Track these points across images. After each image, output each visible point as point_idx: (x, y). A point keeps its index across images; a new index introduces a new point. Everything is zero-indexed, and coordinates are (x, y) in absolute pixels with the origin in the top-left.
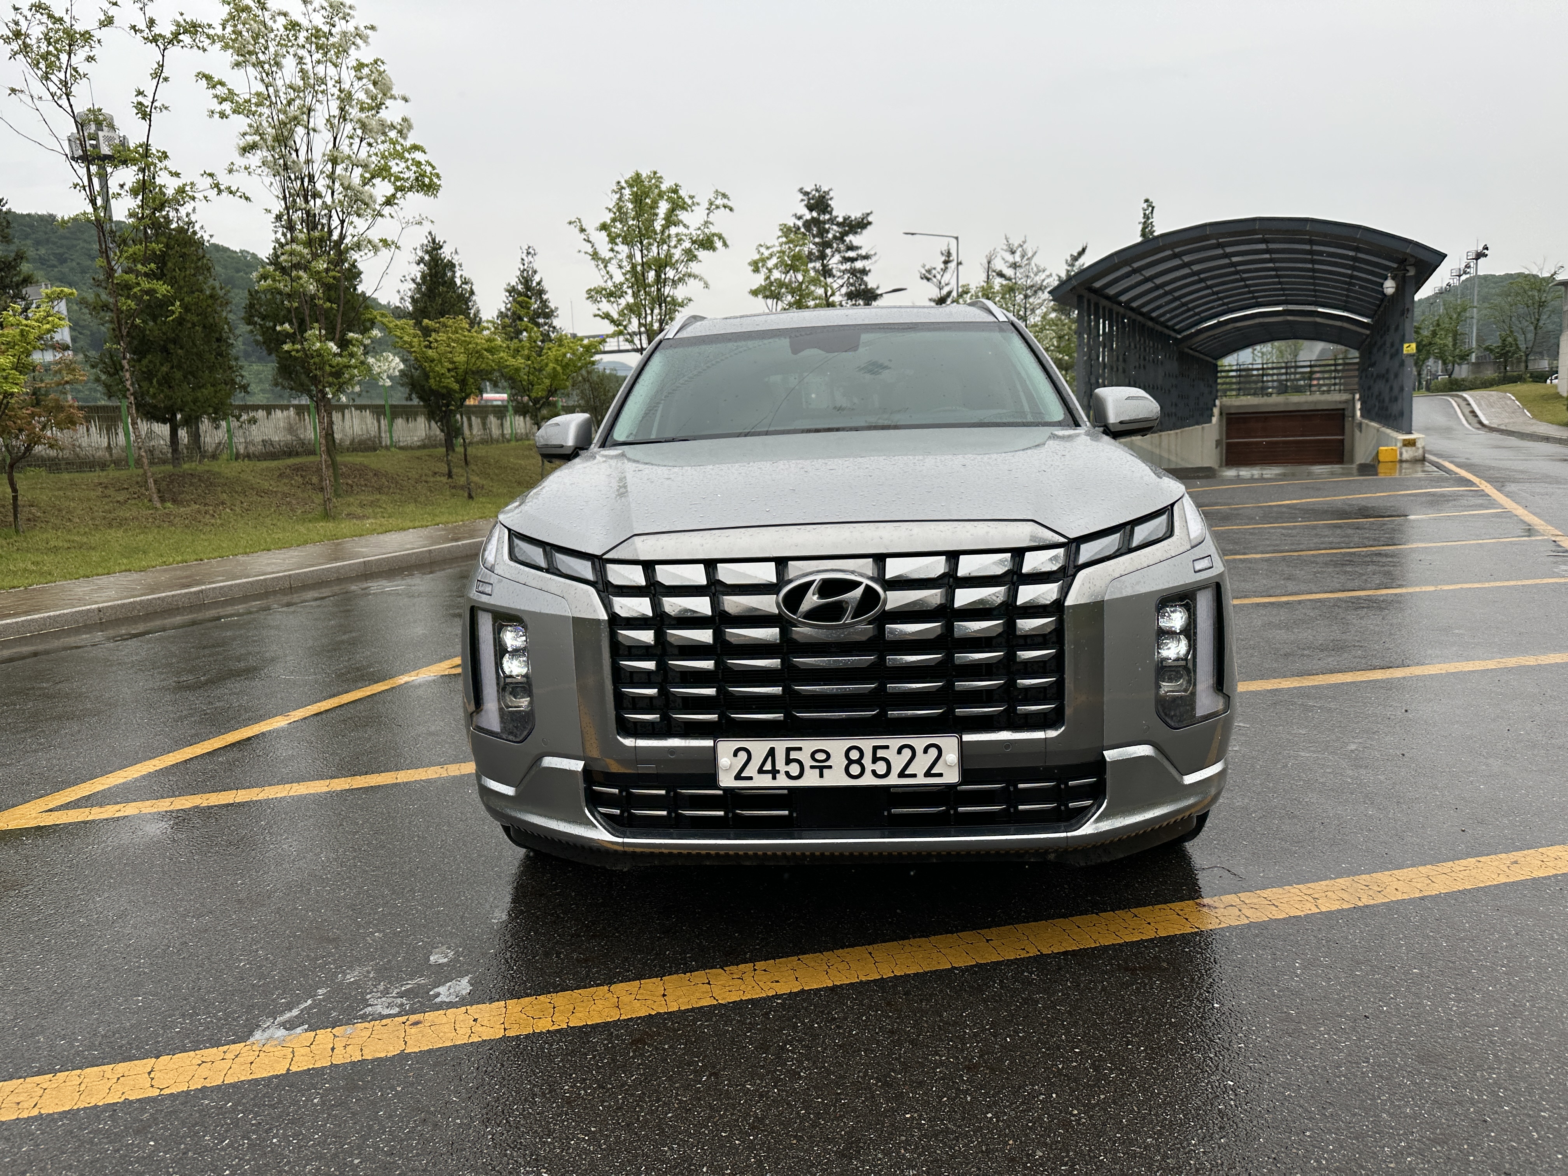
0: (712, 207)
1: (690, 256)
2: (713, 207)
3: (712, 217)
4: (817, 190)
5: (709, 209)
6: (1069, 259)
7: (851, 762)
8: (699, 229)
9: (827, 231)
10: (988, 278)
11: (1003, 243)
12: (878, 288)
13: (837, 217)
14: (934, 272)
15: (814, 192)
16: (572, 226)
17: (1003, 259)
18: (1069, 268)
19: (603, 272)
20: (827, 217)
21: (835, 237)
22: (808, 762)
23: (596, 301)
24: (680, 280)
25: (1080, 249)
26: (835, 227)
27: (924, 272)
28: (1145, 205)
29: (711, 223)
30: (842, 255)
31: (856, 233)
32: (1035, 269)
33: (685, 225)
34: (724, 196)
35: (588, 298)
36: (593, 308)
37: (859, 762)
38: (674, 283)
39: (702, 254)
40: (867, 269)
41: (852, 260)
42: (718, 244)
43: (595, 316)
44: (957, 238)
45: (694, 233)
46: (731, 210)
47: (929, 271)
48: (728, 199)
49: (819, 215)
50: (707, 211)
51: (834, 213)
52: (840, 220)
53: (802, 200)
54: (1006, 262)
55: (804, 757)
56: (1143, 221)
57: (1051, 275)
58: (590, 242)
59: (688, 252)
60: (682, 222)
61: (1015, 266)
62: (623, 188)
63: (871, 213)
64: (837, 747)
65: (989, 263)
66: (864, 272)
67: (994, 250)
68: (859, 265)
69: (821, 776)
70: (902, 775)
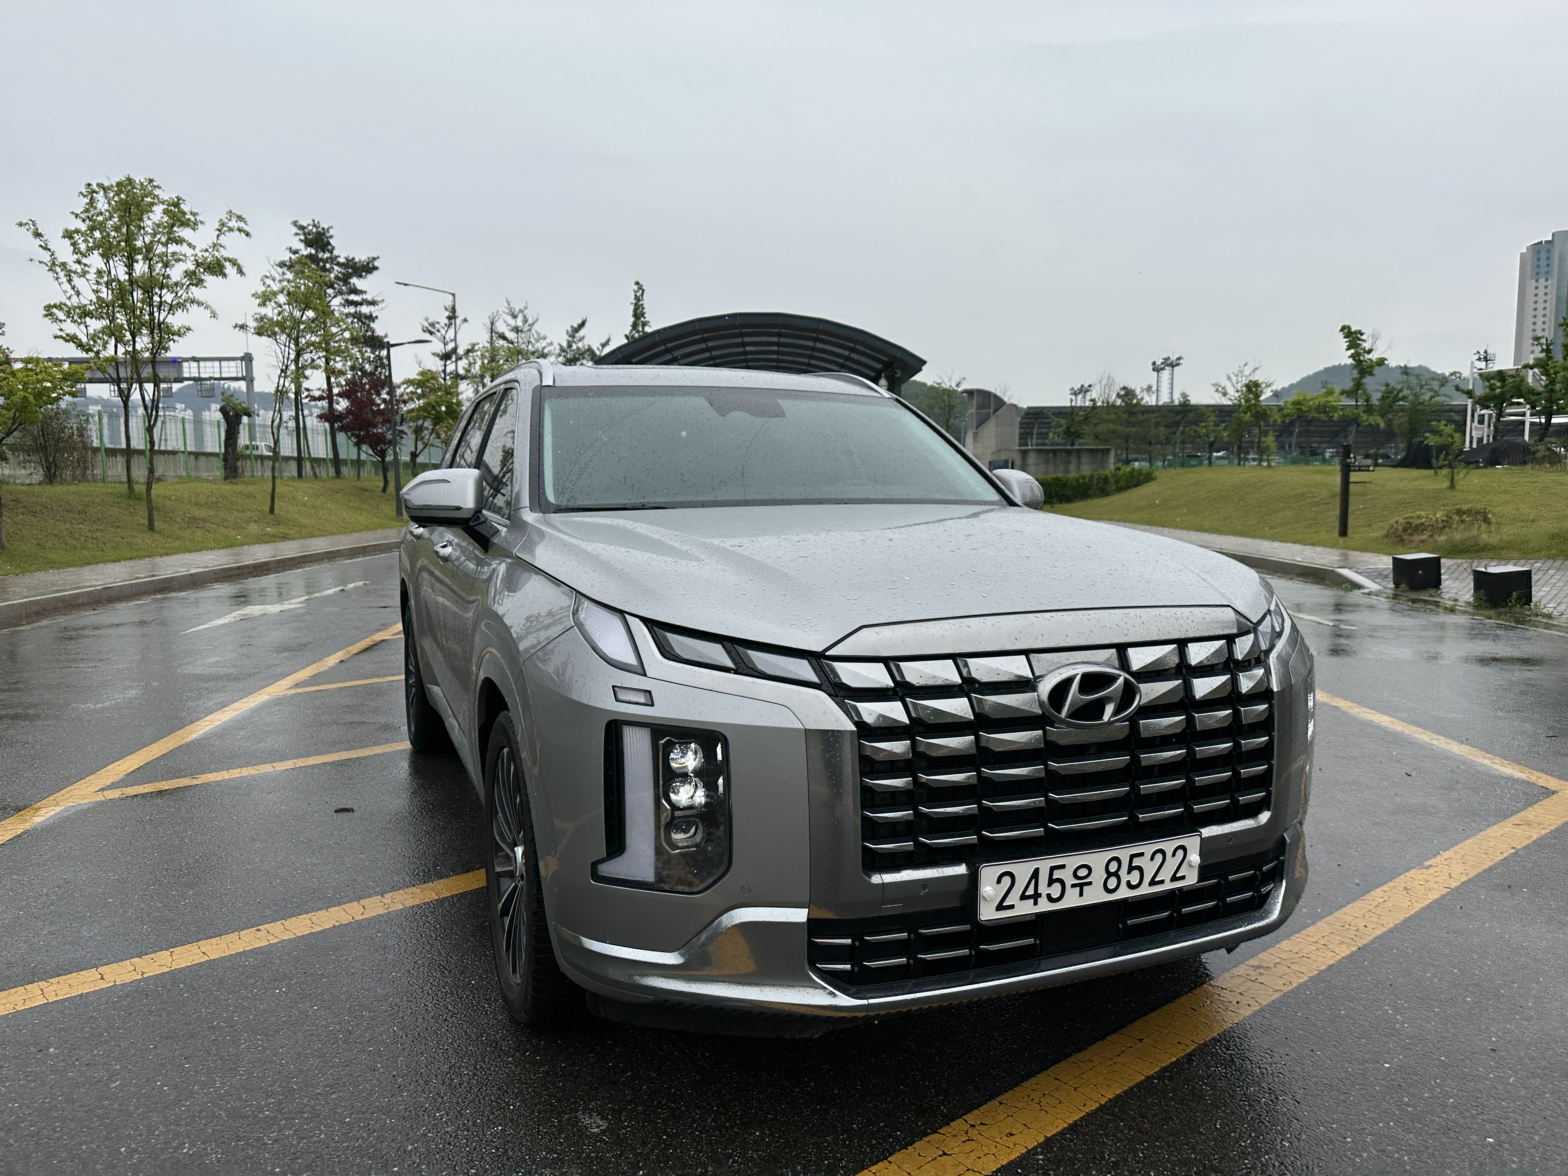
0: (222, 229)
1: (193, 278)
2: (225, 228)
3: (223, 240)
4: (314, 226)
5: (219, 230)
6: (570, 330)
7: (1109, 874)
8: (207, 250)
9: (330, 271)
10: (492, 339)
11: (503, 308)
12: (386, 336)
13: (339, 256)
14: (437, 326)
15: (310, 228)
16: (24, 229)
17: (505, 322)
18: (570, 339)
19: (66, 286)
20: (327, 255)
21: (337, 277)
22: (1070, 881)
23: (57, 320)
24: (179, 305)
25: (580, 321)
26: (336, 268)
27: (427, 325)
28: (636, 287)
29: (221, 246)
30: (345, 297)
31: (361, 276)
32: (536, 336)
33: (190, 245)
34: (240, 218)
35: (46, 316)
36: (54, 328)
37: (1116, 874)
38: (172, 308)
39: (209, 279)
40: (374, 315)
41: (356, 304)
42: (229, 269)
43: (56, 337)
44: (454, 295)
45: (200, 254)
46: (248, 234)
47: (432, 325)
48: (245, 222)
49: (317, 252)
50: (217, 232)
51: (335, 253)
52: (342, 260)
53: (296, 234)
54: (508, 325)
55: (1066, 875)
56: (634, 302)
57: (552, 344)
58: (49, 250)
59: (189, 274)
60: (185, 241)
61: (517, 330)
62: (94, 192)
63: (378, 258)
64: (1097, 859)
65: (492, 324)
66: (371, 318)
67: (498, 312)
68: (365, 309)
69: (1081, 894)
70: (1153, 883)
